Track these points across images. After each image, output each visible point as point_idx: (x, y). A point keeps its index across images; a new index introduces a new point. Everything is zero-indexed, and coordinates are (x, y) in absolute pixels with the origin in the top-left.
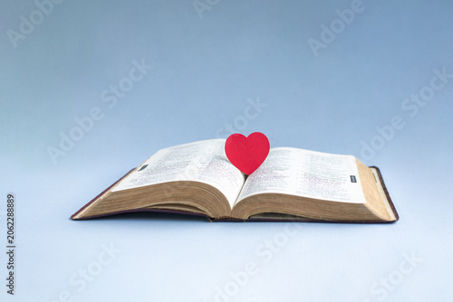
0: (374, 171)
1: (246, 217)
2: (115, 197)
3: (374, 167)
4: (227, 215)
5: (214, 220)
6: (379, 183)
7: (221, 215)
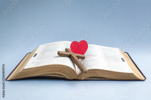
0: (126, 54)
1: (83, 79)
2: (26, 71)
3: (126, 53)
4: (75, 78)
5: (69, 80)
6: (130, 60)
7: (73, 78)
